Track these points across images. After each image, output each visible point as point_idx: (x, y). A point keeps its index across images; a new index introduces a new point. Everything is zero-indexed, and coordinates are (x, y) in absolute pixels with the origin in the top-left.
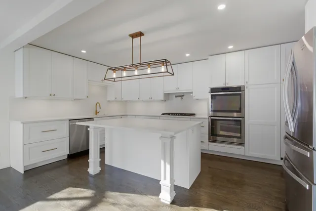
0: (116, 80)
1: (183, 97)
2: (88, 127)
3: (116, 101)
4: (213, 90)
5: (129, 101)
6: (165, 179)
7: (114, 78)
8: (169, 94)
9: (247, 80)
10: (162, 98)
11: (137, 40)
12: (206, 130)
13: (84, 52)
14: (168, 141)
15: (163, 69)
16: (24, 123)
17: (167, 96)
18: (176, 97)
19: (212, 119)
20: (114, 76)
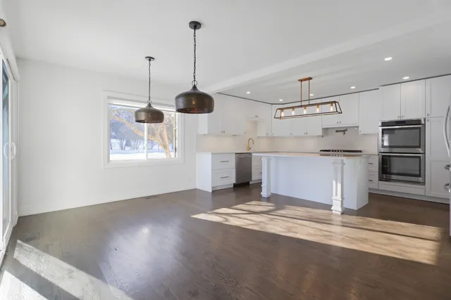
1: (346, 132)
4: (384, 124)
8: (327, 128)
9: (428, 112)
10: (320, 133)
11: (305, 83)
12: (376, 168)
13: (249, 92)
14: (339, 166)
15: (332, 109)
16: (212, 154)
17: (326, 131)
18: (337, 131)
19: (383, 156)
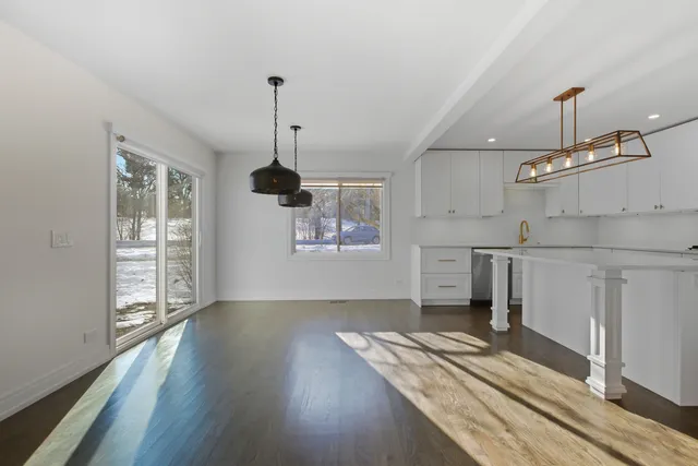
0: (539, 179)
2: (491, 256)
3: (564, 216)
5: (605, 216)
6: (598, 353)
7: (535, 178)
11: (569, 103)
13: (492, 140)
15: (617, 149)
16: (422, 247)
20: (533, 174)
